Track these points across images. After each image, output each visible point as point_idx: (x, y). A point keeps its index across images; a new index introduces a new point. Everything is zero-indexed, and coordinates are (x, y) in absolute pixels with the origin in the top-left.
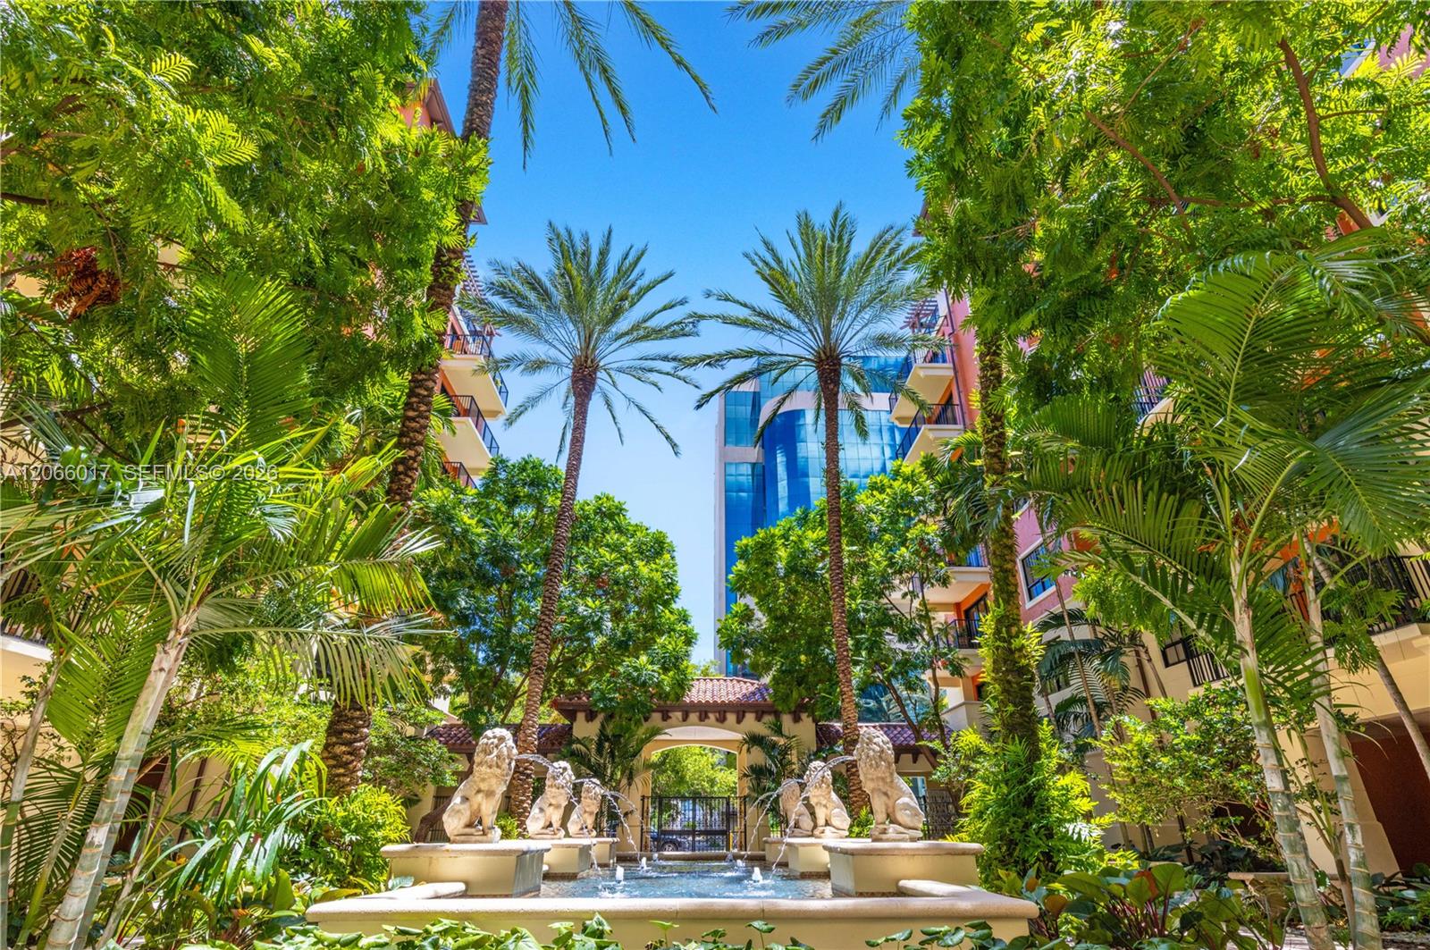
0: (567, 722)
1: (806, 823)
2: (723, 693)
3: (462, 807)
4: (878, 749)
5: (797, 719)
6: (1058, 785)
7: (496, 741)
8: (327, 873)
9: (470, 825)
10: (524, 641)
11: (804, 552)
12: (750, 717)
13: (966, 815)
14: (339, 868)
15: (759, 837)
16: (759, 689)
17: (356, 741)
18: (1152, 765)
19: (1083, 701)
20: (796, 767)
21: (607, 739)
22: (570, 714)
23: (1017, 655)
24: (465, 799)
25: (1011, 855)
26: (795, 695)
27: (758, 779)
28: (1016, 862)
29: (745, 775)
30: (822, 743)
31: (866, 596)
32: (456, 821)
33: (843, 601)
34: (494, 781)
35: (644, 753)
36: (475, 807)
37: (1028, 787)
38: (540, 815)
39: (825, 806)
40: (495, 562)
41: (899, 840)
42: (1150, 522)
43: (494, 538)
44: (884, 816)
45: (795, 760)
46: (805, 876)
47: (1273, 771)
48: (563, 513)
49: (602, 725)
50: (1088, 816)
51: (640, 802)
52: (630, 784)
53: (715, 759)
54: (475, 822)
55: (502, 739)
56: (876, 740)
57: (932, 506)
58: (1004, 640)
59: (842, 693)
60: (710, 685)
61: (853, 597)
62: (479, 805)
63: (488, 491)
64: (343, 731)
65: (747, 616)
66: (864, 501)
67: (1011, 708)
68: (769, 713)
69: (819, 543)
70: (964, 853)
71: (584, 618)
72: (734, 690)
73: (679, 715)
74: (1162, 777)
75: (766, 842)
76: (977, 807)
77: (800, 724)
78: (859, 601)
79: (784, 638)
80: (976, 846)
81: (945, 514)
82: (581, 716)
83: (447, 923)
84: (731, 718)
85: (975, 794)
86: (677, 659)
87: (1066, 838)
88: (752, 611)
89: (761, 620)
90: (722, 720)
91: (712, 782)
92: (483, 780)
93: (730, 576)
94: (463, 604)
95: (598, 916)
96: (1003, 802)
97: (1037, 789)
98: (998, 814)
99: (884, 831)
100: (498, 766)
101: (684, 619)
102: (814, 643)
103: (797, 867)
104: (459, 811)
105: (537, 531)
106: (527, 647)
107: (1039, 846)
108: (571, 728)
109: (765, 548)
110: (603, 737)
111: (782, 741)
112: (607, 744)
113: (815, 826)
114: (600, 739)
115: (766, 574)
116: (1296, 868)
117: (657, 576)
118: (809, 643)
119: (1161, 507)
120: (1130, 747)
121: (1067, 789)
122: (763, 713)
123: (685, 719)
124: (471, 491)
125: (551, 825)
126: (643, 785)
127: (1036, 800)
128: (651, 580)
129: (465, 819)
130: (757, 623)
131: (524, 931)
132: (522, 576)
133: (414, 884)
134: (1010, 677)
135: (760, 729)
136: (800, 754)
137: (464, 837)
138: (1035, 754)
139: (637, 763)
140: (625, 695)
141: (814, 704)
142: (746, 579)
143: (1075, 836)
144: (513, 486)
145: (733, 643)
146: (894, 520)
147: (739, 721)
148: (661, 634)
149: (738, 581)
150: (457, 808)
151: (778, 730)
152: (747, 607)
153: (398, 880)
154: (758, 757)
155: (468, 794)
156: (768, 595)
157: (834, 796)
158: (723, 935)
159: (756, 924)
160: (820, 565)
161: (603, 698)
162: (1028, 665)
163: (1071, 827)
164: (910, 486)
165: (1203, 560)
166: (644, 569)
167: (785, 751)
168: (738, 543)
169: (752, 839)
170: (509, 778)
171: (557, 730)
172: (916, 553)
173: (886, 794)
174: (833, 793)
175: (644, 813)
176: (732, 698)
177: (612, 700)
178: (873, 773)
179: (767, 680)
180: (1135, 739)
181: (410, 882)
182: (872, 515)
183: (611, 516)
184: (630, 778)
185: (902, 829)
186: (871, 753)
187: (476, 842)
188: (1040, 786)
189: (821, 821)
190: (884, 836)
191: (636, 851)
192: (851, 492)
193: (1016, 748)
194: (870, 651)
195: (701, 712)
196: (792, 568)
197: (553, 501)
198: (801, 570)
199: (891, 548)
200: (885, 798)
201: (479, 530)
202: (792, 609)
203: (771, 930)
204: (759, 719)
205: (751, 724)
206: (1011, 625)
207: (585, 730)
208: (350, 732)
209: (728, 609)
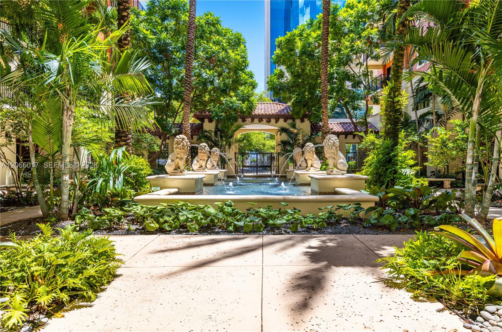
0: (200, 122)
1: (304, 165)
2: (270, 110)
3: (172, 163)
4: (332, 142)
5: (302, 121)
6: (402, 155)
7: (181, 140)
8: (128, 185)
9: (175, 169)
10: (179, 90)
11: (310, 44)
12: (281, 120)
13: (365, 165)
14: (132, 184)
15: (284, 170)
16: (286, 108)
17: (127, 140)
18: (445, 146)
19: (432, 113)
20: (301, 141)
21: (219, 131)
22: (202, 120)
23: (396, 105)
24: (172, 161)
25: (379, 179)
26: (302, 112)
27: (284, 146)
28: (381, 182)
29: (279, 144)
30: (313, 131)
31: (339, 66)
32: (170, 168)
33: (327, 70)
34: (182, 154)
35: (235, 136)
36: (177, 163)
37: (390, 156)
38: (197, 163)
39: (311, 160)
40: (161, 52)
41: (337, 175)
42: (453, 58)
43: (159, 40)
44: (333, 166)
45: (301, 138)
46: (302, 185)
47: (470, 157)
48: (191, 24)
49: (216, 124)
50: (411, 166)
51: (234, 155)
52: (229, 148)
53: (265, 136)
54: (177, 168)
55: (183, 139)
56: (332, 139)
57: (377, 17)
58: (392, 98)
59: (323, 112)
60: (263, 106)
61: (332, 67)
62: (178, 163)
63: (151, 12)
64: (122, 136)
65: (281, 75)
66: (342, 14)
67: (389, 126)
68: (290, 118)
69: (318, 38)
70: (361, 179)
71: (205, 79)
72: (275, 108)
73: (250, 119)
74: (448, 150)
75: (287, 171)
76: (369, 163)
77: (304, 123)
78: (334, 68)
79: (298, 86)
80: (366, 177)
81: (384, 21)
82: (206, 120)
83: (182, 203)
84: (273, 121)
85: (370, 158)
86: (249, 97)
87: (401, 174)
88: (283, 73)
89: (288, 76)
90: (269, 121)
91: (264, 145)
92: (178, 154)
93: (273, 56)
94: (150, 73)
95: (230, 201)
96: (379, 161)
97: (394, 157)
98: (377, 166)
99: (332, 172)
100: (183, 149)
101: (251, 76)
102: (312, 88)
103: (299, 181)
104: (171, 165)
105: (177, 32)
106: (181, 92)
107: (390, 177)
108: (202, 125)
109: (290, 42)
110: (217, 130)
111: (295, 131)
112: (219, 133)
113: (307, 167)
114: (216, 130)
115: (291, 55)
116: (467, 188)
117: (238, 57)
118: (310, 89)
119: (458, 53)
120: (438, 139)
121: (405, 157)
122: (288, 118)
123: (252, 121)
124: (143, 13)
125: (202, 166)
126: (234, 148)
127: (393, 161)
128: (236, 59)
129: (173, 167)
130: (285, 79)
131: (209, 206)
132: (175, 59)
133: (160, 190)
134: (391, 114)
135: (286, 125)
136: (303, 136)
137: (174, 174)
138: (396, 144)
139: (232, 140)
140: (226, 113)
141: (311, 115)
142: (281, 57)
143: (404, 174)
144: (163, 9)
145: (274, 88)
146: (357, 24)
147: (276, 122)
148: (242, 85)
149: (277, 59)
150: (170, 164)
151: (294, 126)
152: (281, 71)
153: (155, 188)
154: (285, 137)
155: (173, 159)
156: (291, 65)
157: (315, 156)
158: (271, 206)
159: (282, 203)
160: (317, 51)
161: (217, 115)
162: (400, 108)
163: (403, 170)
164: (367, 6)
165: (470, 76)
166: (232, 54)
167: (297, 135)
168: (277, 40)
169: (281, 170)
170: (187, 153)
171: (196, 126)
172: (365, 43)
173: (334, 158)
174: (315, 155)
175: (236, 159)
176: (273, 112)
177: (221, 116)
178: (330, 151)
179: (289, 104)
180: (441, 136)
181: (159, 189)
182: (346, 23)
183: (214, 25)
184: (230, 146)
185: (339, 171)
186: (330, 144)
187: (179, 175)
188: (395, 156)
189: (309, 165)
190: (332, 173)
191: (234, 174)
192: (336, 10)
193: (389, 142)
194: (337, 92)
195: (259, 119)
196: (303, 53)
197: (184, 17)
198: (307, 53)
199: (353, 40)
200: (333, 160)
201: (151, 37)
202: (303, 70)
203: (287, 205)
204: (285, 121)
205: (281, 123)
206: (396, 91)
207: (209, 126)
208: (124, 137)
209: (272, 72)
